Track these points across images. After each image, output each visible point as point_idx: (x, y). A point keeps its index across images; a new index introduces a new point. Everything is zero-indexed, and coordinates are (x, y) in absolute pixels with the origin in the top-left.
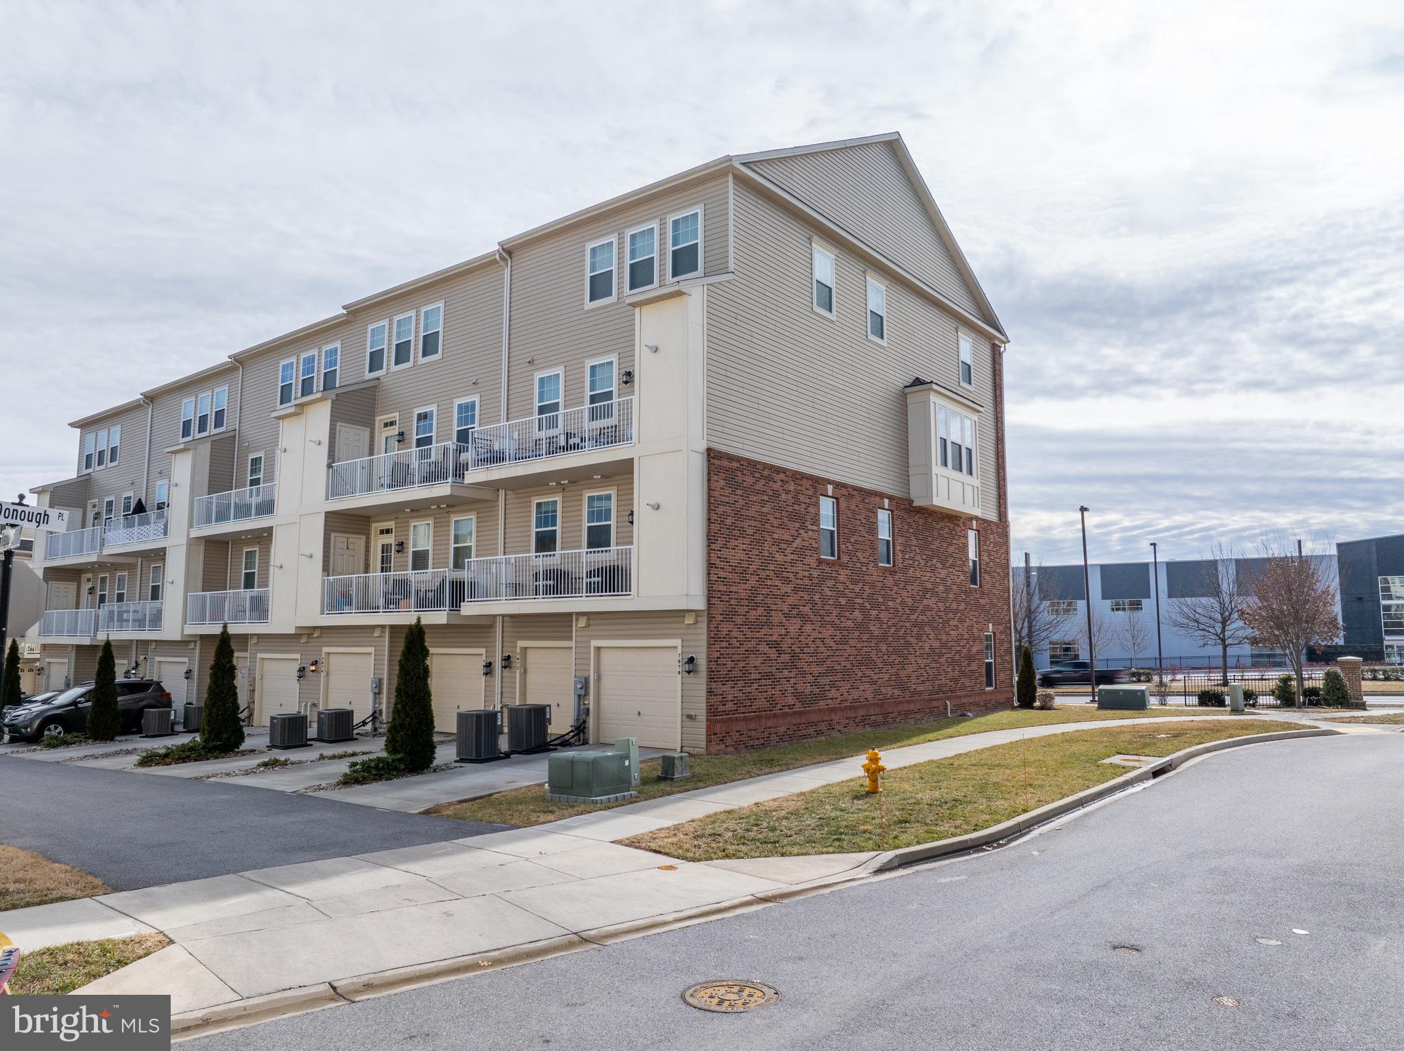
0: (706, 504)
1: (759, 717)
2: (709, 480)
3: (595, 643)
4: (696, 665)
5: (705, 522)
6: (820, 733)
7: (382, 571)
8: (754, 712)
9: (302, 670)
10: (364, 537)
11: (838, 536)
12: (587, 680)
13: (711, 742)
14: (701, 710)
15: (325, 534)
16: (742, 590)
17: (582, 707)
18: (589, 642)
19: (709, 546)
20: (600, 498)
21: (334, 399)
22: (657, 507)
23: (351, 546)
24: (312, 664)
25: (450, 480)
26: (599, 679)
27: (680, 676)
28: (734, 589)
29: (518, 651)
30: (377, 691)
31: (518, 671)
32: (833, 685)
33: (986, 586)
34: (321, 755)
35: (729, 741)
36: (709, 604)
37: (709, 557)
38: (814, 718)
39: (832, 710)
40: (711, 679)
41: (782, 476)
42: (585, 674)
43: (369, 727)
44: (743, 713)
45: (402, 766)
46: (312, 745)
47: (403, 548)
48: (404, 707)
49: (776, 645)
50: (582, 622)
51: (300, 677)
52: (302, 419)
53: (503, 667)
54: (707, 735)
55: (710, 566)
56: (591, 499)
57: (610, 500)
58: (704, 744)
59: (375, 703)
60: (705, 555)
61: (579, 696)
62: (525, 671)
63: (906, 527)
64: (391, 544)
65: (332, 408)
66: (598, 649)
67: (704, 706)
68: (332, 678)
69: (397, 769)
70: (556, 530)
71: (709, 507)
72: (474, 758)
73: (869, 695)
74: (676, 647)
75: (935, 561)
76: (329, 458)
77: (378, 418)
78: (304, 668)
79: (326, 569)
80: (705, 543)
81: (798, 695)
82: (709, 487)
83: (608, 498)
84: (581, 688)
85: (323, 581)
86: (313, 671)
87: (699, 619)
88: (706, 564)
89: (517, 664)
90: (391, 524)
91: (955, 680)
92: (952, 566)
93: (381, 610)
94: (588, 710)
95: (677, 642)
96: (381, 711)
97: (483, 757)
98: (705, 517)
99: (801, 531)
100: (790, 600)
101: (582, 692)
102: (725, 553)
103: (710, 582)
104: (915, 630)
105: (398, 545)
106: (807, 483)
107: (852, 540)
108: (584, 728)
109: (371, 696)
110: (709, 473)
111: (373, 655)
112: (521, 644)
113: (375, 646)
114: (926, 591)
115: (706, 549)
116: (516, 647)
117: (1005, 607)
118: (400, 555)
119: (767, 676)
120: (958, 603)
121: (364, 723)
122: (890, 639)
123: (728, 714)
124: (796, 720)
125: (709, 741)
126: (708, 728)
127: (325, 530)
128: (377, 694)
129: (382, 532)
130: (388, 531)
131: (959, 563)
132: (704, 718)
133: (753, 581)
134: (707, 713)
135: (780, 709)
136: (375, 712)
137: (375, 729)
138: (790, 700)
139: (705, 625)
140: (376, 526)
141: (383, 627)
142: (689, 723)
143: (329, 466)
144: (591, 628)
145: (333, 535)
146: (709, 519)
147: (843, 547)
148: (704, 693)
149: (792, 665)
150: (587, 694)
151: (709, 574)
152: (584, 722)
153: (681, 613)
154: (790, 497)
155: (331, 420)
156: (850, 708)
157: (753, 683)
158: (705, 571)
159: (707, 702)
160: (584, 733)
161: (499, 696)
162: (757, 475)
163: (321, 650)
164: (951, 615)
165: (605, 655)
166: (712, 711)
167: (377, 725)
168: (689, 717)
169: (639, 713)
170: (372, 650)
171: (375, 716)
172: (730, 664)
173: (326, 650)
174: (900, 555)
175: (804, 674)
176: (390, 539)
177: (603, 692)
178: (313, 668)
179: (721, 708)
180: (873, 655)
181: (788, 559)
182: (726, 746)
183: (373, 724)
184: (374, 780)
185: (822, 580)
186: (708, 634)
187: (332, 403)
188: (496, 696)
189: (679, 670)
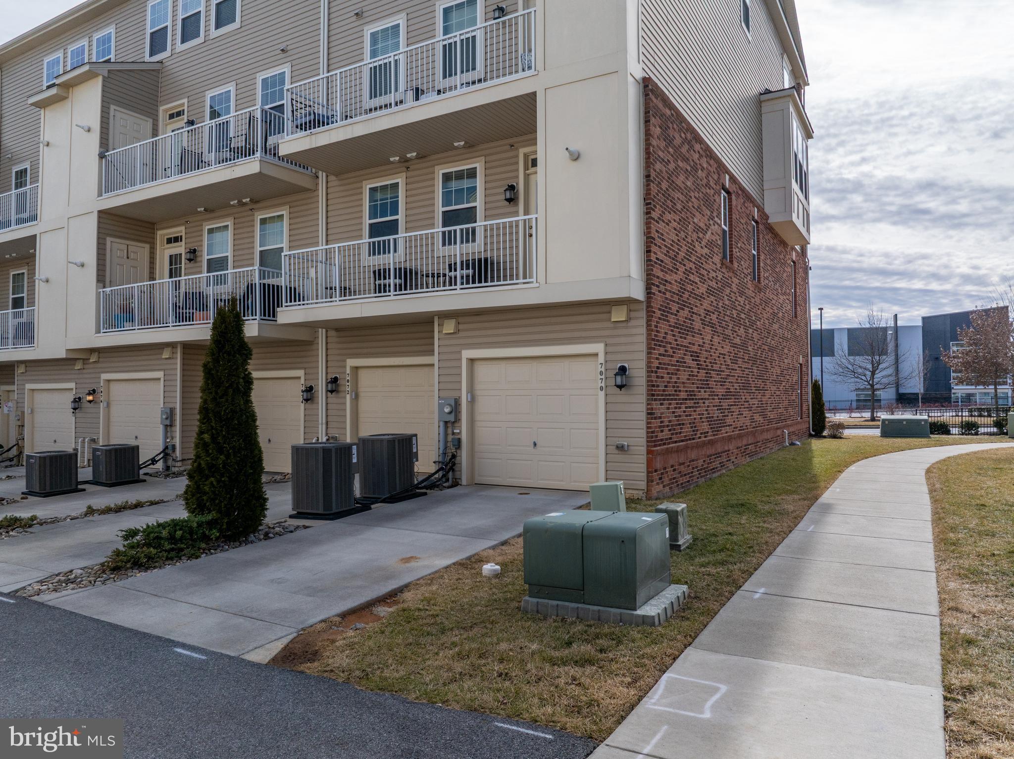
0: (643, 154)
1: (686, 448)
2: (647, 121)
3: (467, 354)
4: (628, 377)
5: (643, 180)
6: (722, 465)
7: (171, 277)
8: (682, 441)
9: (77, 401)
10: (147, 246)
11: (731, 237)
12: (457, 403)
13: (652, 481)
14: (637, 438)
15: (98, 238)
16: (674, 281)
17: (450, 438)
18: (460, 352)
19: (648, 213)
20: (460, 175)
21: (106, 75)
22: (576, 157)
23: (132, 256)
24: (89, 394)
25: (258, 154)
26: (472, 401)
27: (602, 394)
29: (348, 371)
30: (168, 422)
31: (348, 397)
32: (729, 409)
33: (799, 318)
34: (89, 507)
35: (666, 480)
36: (648, 293)
37: (649, 228)
38: (719, 448)
39: (730, 439)
40: (652, 394)
41: (699, 146)
42: (455, 394)
43: (160, 465)
44: (676, 442)
45: (215, 533)
46: (84, 490)
47: (196, 257)
48: (214, 438)
49: (696, 356)
50: (449, 327)
51: (75, 409)
52: (67, 104)
53: (327, 391)
54: (648, 472)
55: (649, 241)
56: (447, 177)
57: (475, 177)
58: (643, 485)
59: (166, 437)
60: (643, 226)
61: (446, 423)
62: (357, 396)
63: (765, 244)
64: (181, 254)
65: (104, 86)
66: (472, 361)
67: (643, 433)
68: (114, 409)
69: (206, 538)
70: (398, 220)
71: (646, 161)
72: (321, 511)
73: (748, 422)
74: (596, 355)
75: (778, 285)
76: (101, 146)
77: (162, 108)
78: (80, 398)
79: (101, 279)
80: (643, 209)
81: (710, 419)
82: (647, 131)
83: (472, 174)
84: (450, 413)
85: (98, 294)
86: (90, 402)
87: (633, 314)
88: (644, 237)
89: (347, 387)
90: (180, 231)
92: (785, 294)
93: (170, 325)
94: (459, 440)
95: (598, 348)
96: (174, 447)
97: (334, 510)
98: (643, 173)
99: (711, 222)
100: (706, 304)
101: (451, 418)
102: (662, 227)
103: (650, 264)
104: (770, 355)
105: (190, 252)
106: (714, 165)
107: (739, 246)
108: (454, 464)
109: (161, 428)
110: (647, 113)
111: (162, 380)
112: (351, 362)
113: (164, 370)
114: (774, 315)
115: (644, 216)
116: (345, 367)
118: (192, 264)
119: (691, 395)
120: (788, 332)
121: (154, 461)
122: (758, 362)
123: (664, 444)
124: (710, 451)
125: (650, 481)
126: (649, 463)
127: (99, 233)
128: (169, 427)
129: (169, 241)
130: (177, 239)
131: (788, 291)
132: (644, 450)
133: (681, 272)
134: (648, 442)
135: (700, 438)
136: (167, 448)
137: (168, 468)
138: (705, 427)
139: (643, 322)
140: (162, 234)
141: (172, 345)
142: (621, 457)
143: (102, 156)
144: (461, 334)
145: (109, 240)
146: (648, 176)
147: (734, 251)
148: (643, 416)
149: (705, 385)
150: (457, 420)
151: (648, 251)
152: (454, 456)
153: (606, 305)
154: (704, 175)
155: (103, 101)
156: (739, 436)
157: (681, 404)
158: (643, 248)
159: (648, 428)
160: (453, 470)
161: (324, 426)
162: (683, 134)
163: (100, 378)
164: (785, 343)
165: (482, 371)
166: (652, 440)
167: (170, 463)
168: (620, 448)
169: (535, 444)
170: (160, 374)
171: (167, 452)
172: (666, 378)
173: (105, 376)
174: (762, 273)
175: (713, 394)
176: (180, 249)
177: (478, 417)
178: (90, 398)
179: (661, 436)
180: (750, 379)
181: (704, 252)
182: (664, 486)
183: (165, 461)
184: (168, 559)
185: (723, 286)
186: (649, 335)
187: (104, 81)
188: (320, 426)
189: (603, 385)
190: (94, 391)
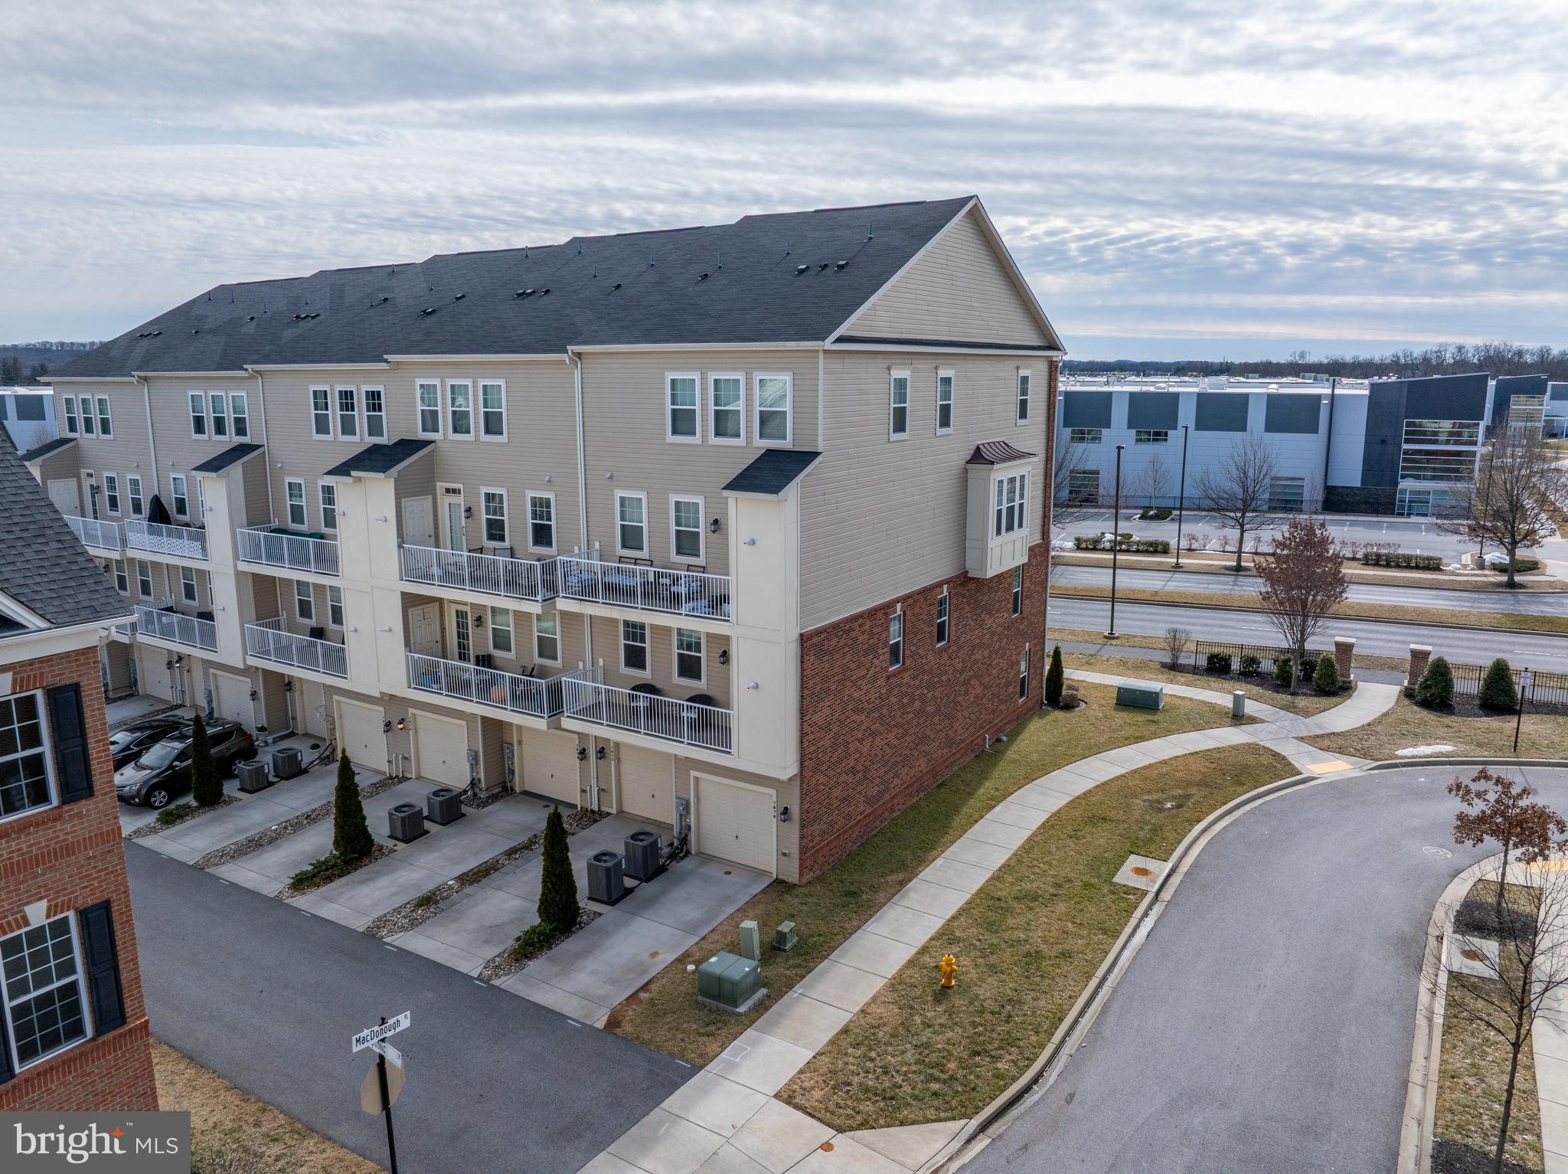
0: (799, 682)
1: (838, 836)
2: (802, 662)
3: (694, 773)
4: (790, 814)
5: (799, 698)
6: (884, 821)
7: (458, 637)
8: (835, 833)
9: (388, 726)
10: (437, 604)
11: (904, 644)
12: (688, 802)
13: (803, 874)
14: (795, 850)
15: (403, 612)
16: (826, 743)
17: (684, 823)
18: (688, 771)
19: (802, 719)
21: (396, 476)
22: (757, 687)
23: (427, 616)
24: (400, 723)
26: (698, 802)
27: (775, 818)
28: (822, 743)
30: (473, 761)
31: (613, 763)
32: (896, 776)
33: (1026, 610)
36: (802, 768)
37: (802, 728)
38: (879, 812)
39: (894, 797)
40: (803, 824)
41: (860, 621)
42: (686, 797)
43: (469, 793)
44: (827, 839)
45: (557, 933)
46: (429, 831)
47: (481, 622)
49: (852, 769)
51: (387, 731)
53: (597, 758)
54: (800, 871)
55: (803, 735)
58: (796, 877)
59: (472, 772)
60: (799, 728)
61: (681, 813)
62: (619, 761)
63: (961, 599)
65: (395, 486)
66: (697, 777)
67: (797, 847)
68: (422, 736)
69: (553, 937)
70: (645, 648)
71: (802, 685)
72: (605, 899)
73: (923, 768)
74: (772, 796)
75: (983, 615)
76: (398, 538)
77: (438, 488)
78: (390, 724)
79: (407, 644)
80: (799, 716)
81: (869, 801)
82: (802, 668)
84: (683, 808)
85: (407, 656)
86: (400, 728)
87: (792, 785)
88: (799, 733)
89: (611, 756)
91: (994, 711)
92: (998, 611)
93: (474, 699)
94: (690, 827)
95: (773, 792)
96: (480, 780)
97: (615, 900)
98: (799, 693)
99: (875, 661)
100: (864, 726)
101: (684, 811)
102: (816, 718)
103: (802, 749)
104: (963, 689)
105: (476, 619)
106: (880, 614)
107: (915, 641)
108: (687, 840)
109: (468, 766)
110: (802, 656)
111: (465, 728)
113: (467, 721)
114: (974, 647)
115: (799, 721)
117: (1041, 620)
118: (479, 629)
119: (845, 799)
120: (1000, 640)
121: (465, 792)
122: (943, 708)
123: (816, 846)
124: (867, 822)
125: (801, 875)
126: (801, 866)
128: (474, 764)
131: (1004, 603)
132: (797, 857)
133: (835, 728)
134: (800, 853)
135: (855, 819)
136: (473, 779)
137: (475, 794)
138: (862, 808)
139: (798, 788)
141: (473, 715)
142: (784, 858)
143: (400, 546)
145: (410, 610)
146: (802, 696)
147: (907, 652)
148: (797, 836)
149: (864, 778)
150: (688, 813)
151: (802, 742)
152: (686, 835)
154: (866, 636)
155: (396, 496)
156: (907, 787)
157: (834, 811)
158: (799, 740)
159: (800, 843)
160: (686, 846)
161: (595, 780)
162: (841, 633)
163: (407, 710)
164: (994, 656)
165: (705, 782)
166: (803, 850)
167: (477, 791)
168: (784, 854)
169: (737, 837)
170: (464, 725)
171: (474, 783)
172: (817, 806)
173: (412, 710)
174: (954, 629)
175: (873, 780)
177: (702, 812)
179: (811, 845)
180: (928, 732)
181: (864, 691)
182: (814, 872)
184: (539, 951)
185: (890, 691)
186: (801, 792)
187: (395, 481)
188: (592, 779)
189: (775, 815)
190: (403, 719)
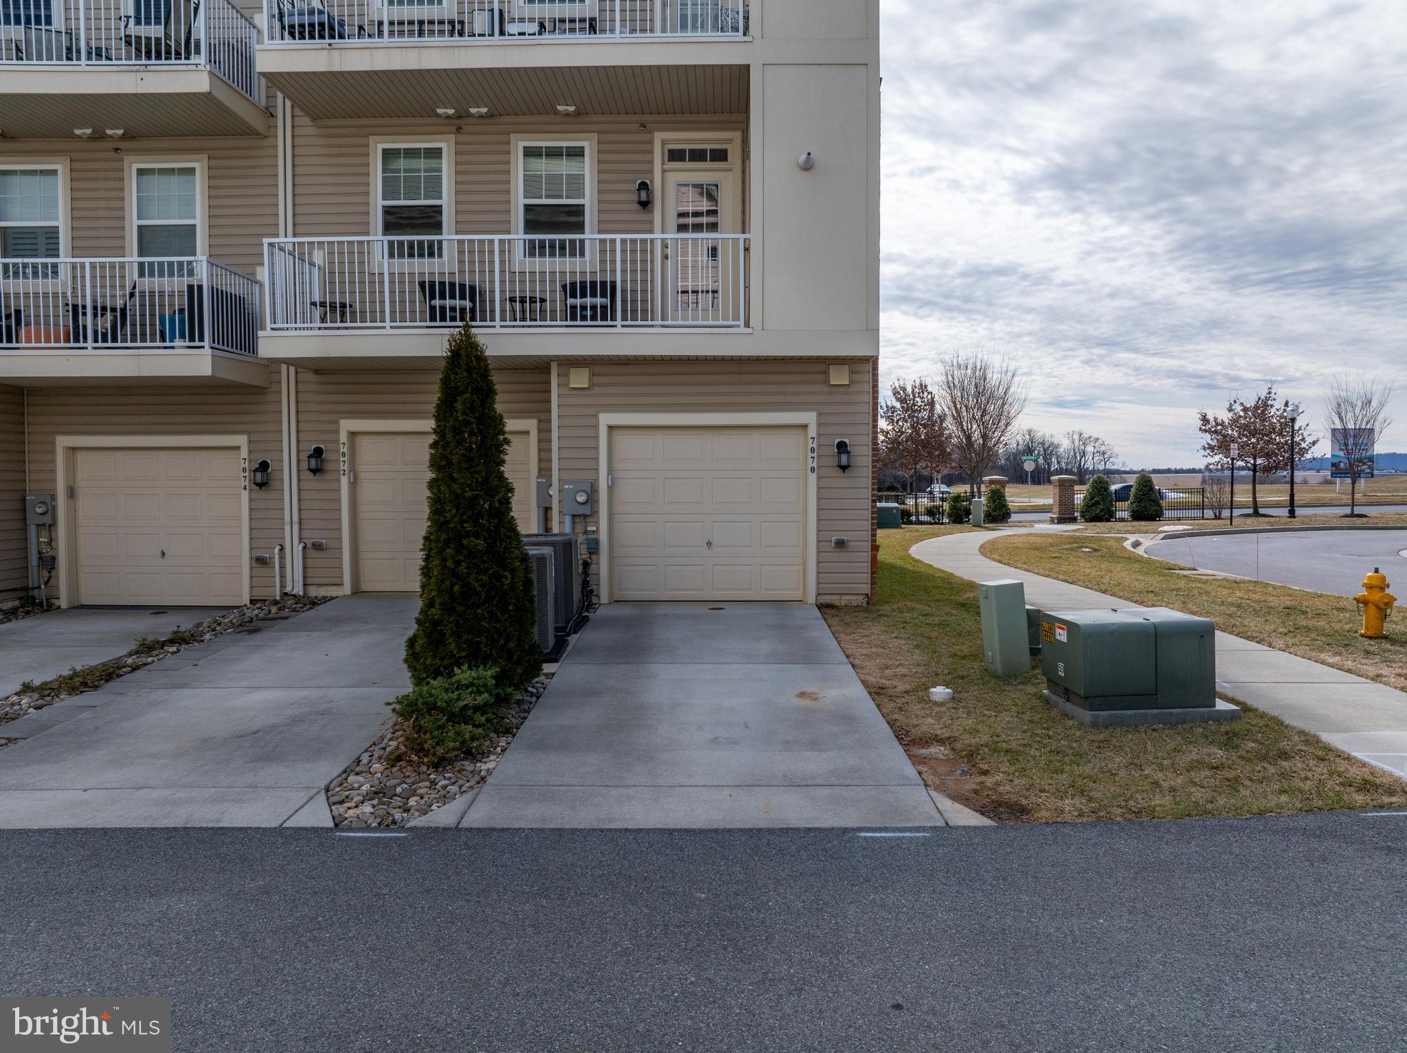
3: (606, 419)
4: (852, 455)
17: (581, 538)
18: (596, 416)
20: (554, 154)
25: (201, 60)
26: (614, 485)
27: (813, 478)
29: (342, 440)
31: (342, 480)
50: (579, 379)
53: (301, 471)
56: (532, 154)
57: (582, 160)
58: (866, 589)
61: (574, 517)
62: (357, 479)
83: (576, 154)
87: (857, 377)
89: (339, 465)
94: (597, 542)
101: (586, 510)
108: (587, 575)
112: (347, 425)
116: (337, 432)
125: (873, 583)
139: (869, 387)
142: (837, 556)
144: (596, 390)
150: (594, 512)
152: (587, 565)
153: (821, 364)
161: (296, 527)
168: (839, 544)
169: (709, 543)
177: (618, 509)
186: (874, 404)
188: (287, 528)
189: (815, 465)
